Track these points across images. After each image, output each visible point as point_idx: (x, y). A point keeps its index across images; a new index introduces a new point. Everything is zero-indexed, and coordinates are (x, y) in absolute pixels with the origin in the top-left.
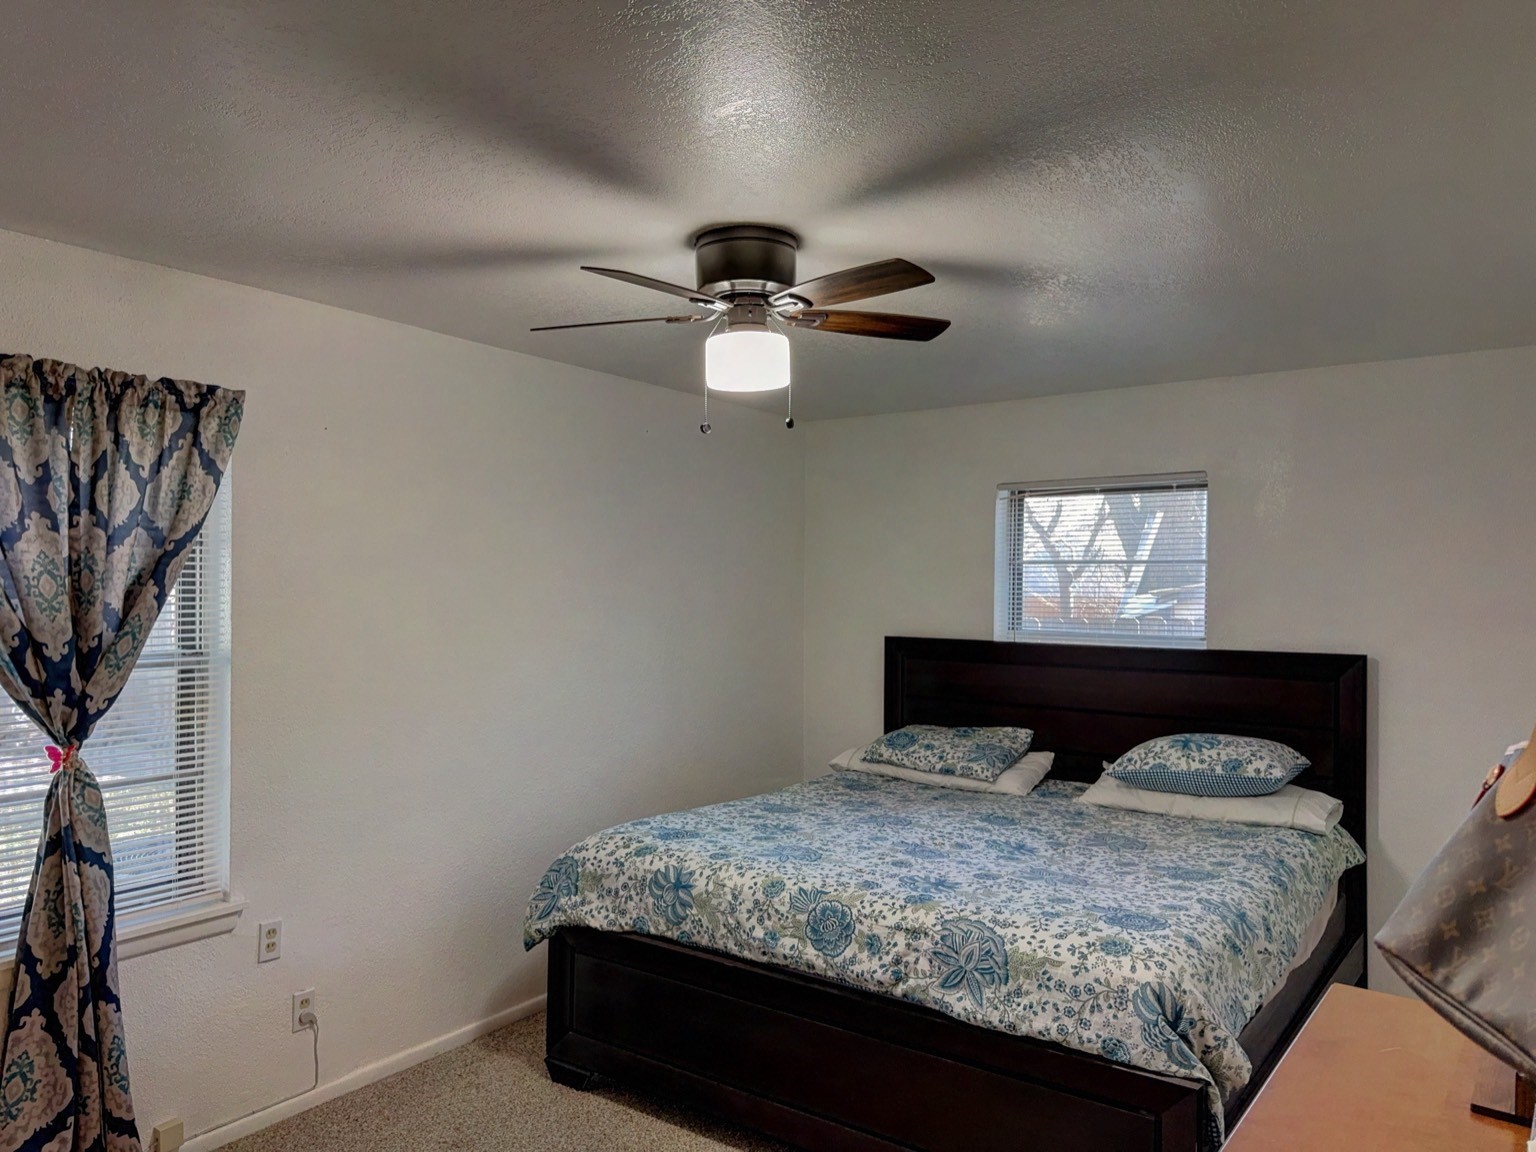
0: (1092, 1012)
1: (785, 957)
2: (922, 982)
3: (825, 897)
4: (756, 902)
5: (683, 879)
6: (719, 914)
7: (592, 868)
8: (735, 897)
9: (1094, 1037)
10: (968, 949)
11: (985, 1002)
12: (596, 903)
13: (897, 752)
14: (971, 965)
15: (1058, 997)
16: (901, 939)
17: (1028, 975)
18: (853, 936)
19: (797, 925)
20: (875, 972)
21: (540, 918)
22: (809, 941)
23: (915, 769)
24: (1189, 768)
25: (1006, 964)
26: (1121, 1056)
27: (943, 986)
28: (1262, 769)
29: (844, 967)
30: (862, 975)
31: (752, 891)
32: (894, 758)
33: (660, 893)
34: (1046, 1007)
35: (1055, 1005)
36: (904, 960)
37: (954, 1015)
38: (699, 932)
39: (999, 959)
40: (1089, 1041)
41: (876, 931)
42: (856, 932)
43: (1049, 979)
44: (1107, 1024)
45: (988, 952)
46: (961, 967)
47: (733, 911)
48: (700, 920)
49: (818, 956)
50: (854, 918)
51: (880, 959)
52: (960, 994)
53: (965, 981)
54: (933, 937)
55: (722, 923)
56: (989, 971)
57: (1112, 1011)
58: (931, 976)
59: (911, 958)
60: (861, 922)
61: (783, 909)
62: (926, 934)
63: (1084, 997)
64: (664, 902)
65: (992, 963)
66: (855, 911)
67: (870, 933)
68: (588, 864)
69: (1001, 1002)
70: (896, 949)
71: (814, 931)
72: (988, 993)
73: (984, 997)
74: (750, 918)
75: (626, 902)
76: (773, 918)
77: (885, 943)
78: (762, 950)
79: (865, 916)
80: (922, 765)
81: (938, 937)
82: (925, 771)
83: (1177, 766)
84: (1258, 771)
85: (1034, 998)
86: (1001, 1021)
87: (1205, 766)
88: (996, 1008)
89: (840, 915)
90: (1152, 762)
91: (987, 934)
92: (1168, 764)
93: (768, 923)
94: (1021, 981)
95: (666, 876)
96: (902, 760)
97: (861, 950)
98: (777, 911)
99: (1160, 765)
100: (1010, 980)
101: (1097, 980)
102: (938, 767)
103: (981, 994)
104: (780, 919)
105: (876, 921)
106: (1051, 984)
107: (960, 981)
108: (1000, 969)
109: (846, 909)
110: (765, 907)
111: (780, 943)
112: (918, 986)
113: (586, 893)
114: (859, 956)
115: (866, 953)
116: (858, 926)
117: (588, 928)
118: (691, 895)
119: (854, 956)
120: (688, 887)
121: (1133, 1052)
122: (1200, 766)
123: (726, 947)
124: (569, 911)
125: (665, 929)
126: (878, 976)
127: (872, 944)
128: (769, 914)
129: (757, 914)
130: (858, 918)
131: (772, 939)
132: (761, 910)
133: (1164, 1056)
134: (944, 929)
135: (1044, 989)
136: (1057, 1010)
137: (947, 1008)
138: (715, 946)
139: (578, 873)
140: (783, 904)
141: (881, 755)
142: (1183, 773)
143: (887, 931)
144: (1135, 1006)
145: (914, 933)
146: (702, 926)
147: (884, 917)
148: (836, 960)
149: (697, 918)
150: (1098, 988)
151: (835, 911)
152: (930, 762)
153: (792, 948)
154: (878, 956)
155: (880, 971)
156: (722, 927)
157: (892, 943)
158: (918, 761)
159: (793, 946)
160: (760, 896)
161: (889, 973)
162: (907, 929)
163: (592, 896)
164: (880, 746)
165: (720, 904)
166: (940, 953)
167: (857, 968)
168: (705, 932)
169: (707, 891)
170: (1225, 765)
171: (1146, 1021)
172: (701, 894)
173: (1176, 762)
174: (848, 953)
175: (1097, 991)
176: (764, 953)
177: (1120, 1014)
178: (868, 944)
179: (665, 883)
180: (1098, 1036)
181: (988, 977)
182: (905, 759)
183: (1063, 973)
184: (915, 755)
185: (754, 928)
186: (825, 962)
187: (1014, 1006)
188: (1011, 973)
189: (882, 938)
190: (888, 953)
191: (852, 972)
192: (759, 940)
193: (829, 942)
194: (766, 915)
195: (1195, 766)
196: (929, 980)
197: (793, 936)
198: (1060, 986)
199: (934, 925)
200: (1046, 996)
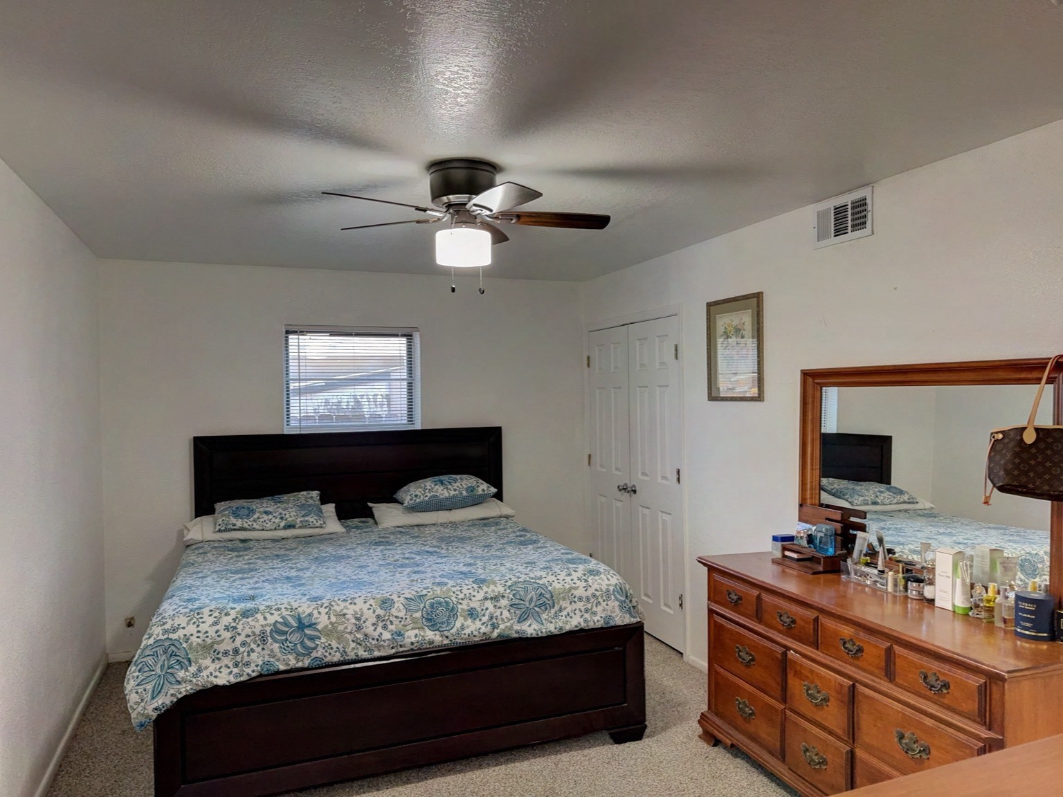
0: (596, 606)
1: (412, 644)
2: (508, 624)
3: (427, 598)
4: (378, 617)
5: (306, 621)
6: (347, 635)
7: (199, 640)
8: (358, 619)
9: (600, 619)
10: (529, 596)
11: (544, 621)
12: (212, 667)
13: (245, 520)
14: (533, 604)
15: (580, 605)
16: (489, 604)
17: (564, 599)
18: (458, 613)
19: (415, 621)
20: (480, 629)
21: (153, 698)
22: (426, 628)
23: (263, 530)
24: (449, 494)
25: (552, 597)
26: (612, 623)
27: (519, 622)
28: (485, 489)
29: (458, 634)
30: (472, 634)
31: (371, 611)
32: (246, 525)
33: (283, 638)
34: (576, 612)
35: (580, 609)
36: (495, 615)
37: (529, 636)
38: (330, 654)
39: (548, 596)
40: (598, 621)
41: (473, 605)
42: (460, 610)
43: (574, 597)
44: (604, 610)
45: (541, 594)
46: (527, 608)
47: (359, 628)
48: (330, 645)
49: (436, 634)
50: (455, 603)
51: (480, 620)
52: (528, 624)
53: (531, 615)
54: (508, 597)
55: (350, 640)
56: (544, 604)
57: (605, 603)
58: (512, 619)
59: (498, 613)
60: (461, 604)
61: (401, 614)
62: (503, 597)
63: (592, 600)
64: (290, 643)
65: (544, 599)
66: (454, 599)
67: (468, 608)
68: (193, 639)
69: (552, 618)
70: (488, 611)
71: (429, 620)
72: (544, 616)
73: (543, 619)
74: (376, 629)
75: (249, 655)
76: (395, 623)
77: (479, 610)
78: (391, 646)
79: (462, 599)
80: (269, 526)
81: (511, 596)
82: (271, 530)
83: (443, 494)
84: (483, 490)
85: (569, 610)
86: (556, 628)
87: (457, 492)
88: (551, 623)
89: (444, 604)
90: (429, 495)
91: (536, 585)
92: (438, 494)
93: (391, 627)
94: (561, 604)
95: (286, 624)
96: (252, 525)
97: (465, 619)
98: (396, 617)
99: (434, 496)
100: (556, 604)
101: (596, 590)
102: (282, 524)
103: (540, 617)
104: (400, 621)
105: (470, 599)
106: (576, 599)
107: (528, 616)
108: (549, 601)
109: (447, 599)
110: (387, 618)
111: (406, 636)
112: (507, 627)
113: (200, 661)
114: (466, 624)
115: (470, 620)
116: (460, 606)
117: (217, 686)
118: (318, 630)
119: (463, 625)
120: (312, 626)
121: (616, 619)
122: (455, 493)
123: (357, 656)
124: (194, 680)
125: (295, 662)
126: (483, 630)
127: (472, 614)
128: (391, 621)
129: (381, 624)
130: (458, 602)
131: (399, 636)
132: (384, 620)
133: (628, 615)
134: (512, 591)
135: (573, 603)
136: (581, 611)
137: (524, 633)
138: (347, 658)
139: (184, 648)
140: (400, 611)
141: (234, 525)
142: (446, 498)
143: (479, 603)
144: (615, 597)
145: (495, 599)
146: (332, 648)
147: (474, 596)
148: (451, 631)
149: (327, 644)
150: (598, 593)
151: (440, 603)
152: (274, 522)
153: (416, 636)
154: (478, 619)
155: (483, 627)
156: (351, 643)
157: (484, 608)
158: (264, 524)
159: (416, 635)
160: (380, 612)
161: (489, 626)
162: (492, 598)
163: (208, 662)
164: (229, 518)
165: (346, 628)
166: (515, 604)
167: (467, 631)
168: (336, 652)
169: (331, 623)
170: (467, 490)
171: (621, 602)
172: (327, 626)
173: (442, 492)
174: (458, 624)
175: (597, 595)
176: (393, 648)
177: (609, 603)
178: (469, 614)
179: (287, 629)
180: (601, 617)
181: (543, 608)
182: (255, 524)
183: (580, 592)
184: (261, 520)
185: (381, 634)
186: (442, 636)
187: (560, 617)
188: (556, 601)
189: (477, 608)
190: (484, 615)
191: (465, 634)
192: (389, 640)
193: (443, 623)
194: (388, 623)
195: (452, 493)
196: (512, 622)
197: (413, 629)
198: (580, 599)
199: (505, 590)
200: (574, 606)
